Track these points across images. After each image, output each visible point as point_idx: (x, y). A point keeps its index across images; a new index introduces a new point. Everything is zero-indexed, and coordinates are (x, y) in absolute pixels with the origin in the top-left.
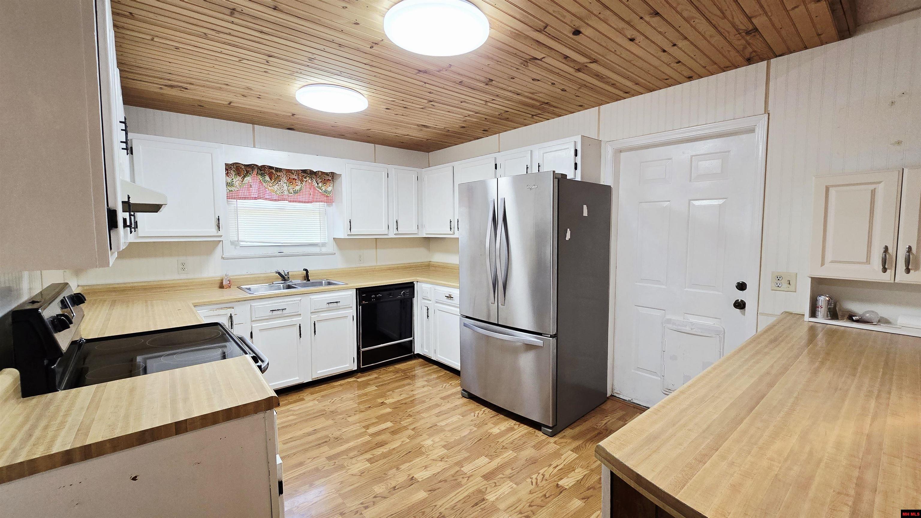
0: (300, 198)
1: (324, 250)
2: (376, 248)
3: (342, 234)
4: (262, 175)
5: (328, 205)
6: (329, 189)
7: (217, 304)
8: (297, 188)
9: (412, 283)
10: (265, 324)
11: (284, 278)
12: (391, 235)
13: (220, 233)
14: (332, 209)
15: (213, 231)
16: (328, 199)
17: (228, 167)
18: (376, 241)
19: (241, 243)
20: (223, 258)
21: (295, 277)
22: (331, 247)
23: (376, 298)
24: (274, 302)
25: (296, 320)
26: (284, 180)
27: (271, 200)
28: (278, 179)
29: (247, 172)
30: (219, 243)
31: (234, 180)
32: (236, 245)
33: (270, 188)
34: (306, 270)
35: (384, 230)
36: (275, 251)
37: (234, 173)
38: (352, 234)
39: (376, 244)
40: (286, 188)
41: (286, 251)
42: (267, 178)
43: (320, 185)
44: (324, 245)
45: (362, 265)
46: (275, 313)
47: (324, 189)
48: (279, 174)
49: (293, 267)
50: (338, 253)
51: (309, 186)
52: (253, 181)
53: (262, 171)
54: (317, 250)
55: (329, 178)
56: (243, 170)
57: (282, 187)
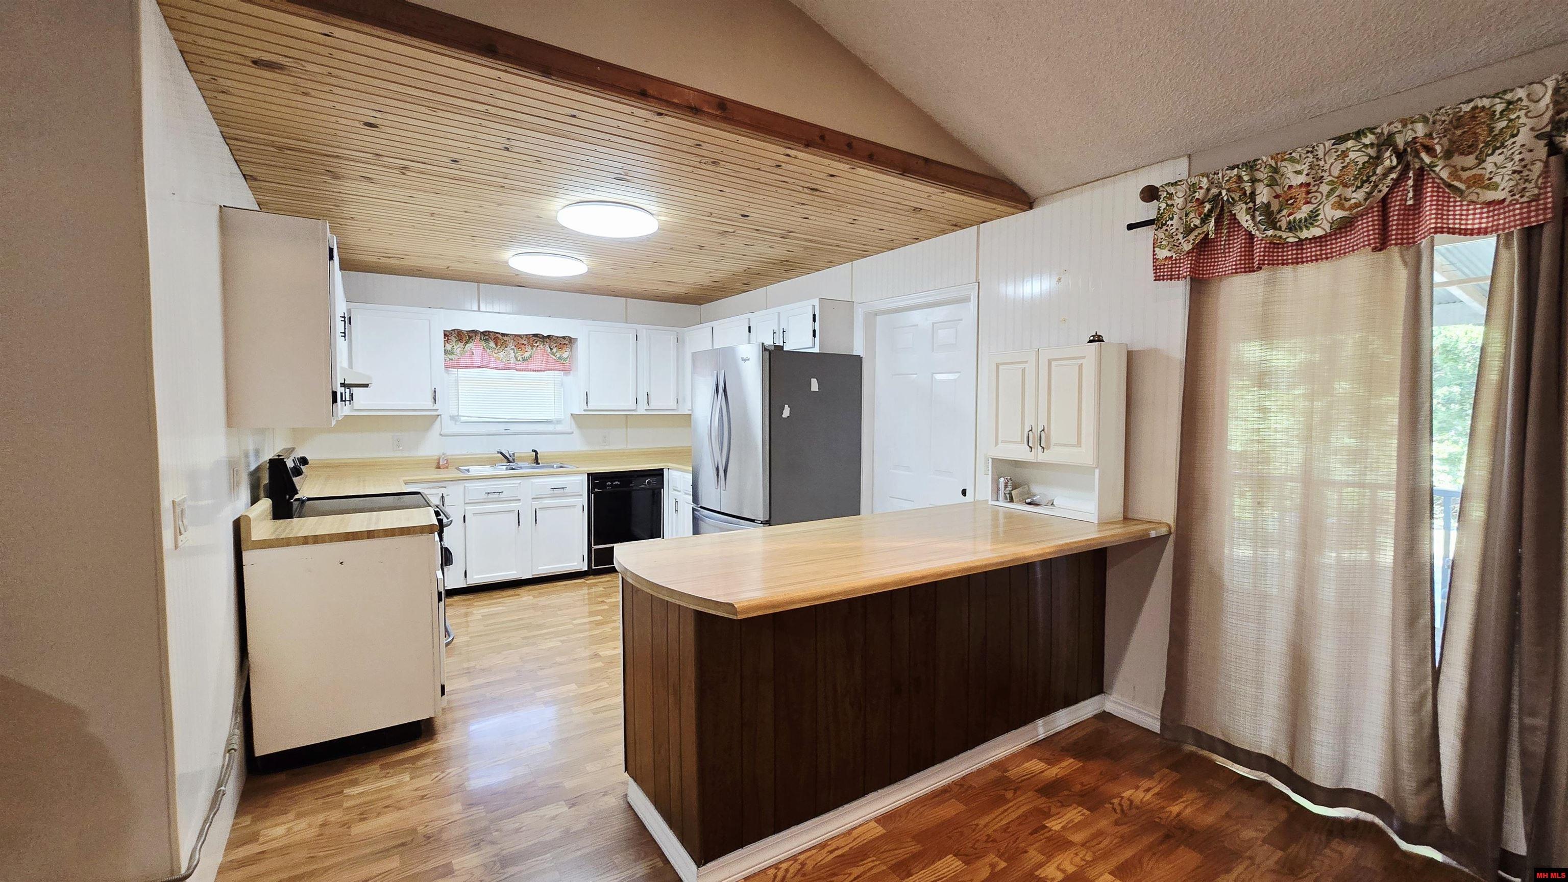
0: (531, 367)
1: (559, 428)
2: (627, 428)
3: (578, 408)
4: (485, 340)
5: (564, 374)
6: (565, 355)
7: (431, 482)
8: (527, 355)
9: (662, 470)
10: (479, 508)
11: (508, 459)
12: (642, 410)
13: (436, 407)
14: (569, 379)
15: (429, 404)
16: (566, 368)
17: (447, 335)
18: (627, 418)
19: (462, 418)
20: (441, 435)
21: (522, 459)
22: (568, 425)
23: (612, 485)
24: (489, 483)
25: (514, 505)
26: (511, 346)
27: (496, 368)
28: (504, 345)
29: (470, 338)
30: (438, 418)
31: (455, 347)
32: (456, 421)
33: (495, 355)
34: (535, 451)
35: (631, 404)
36: (501, 428)
37: (454, 340)
38: (589, 408)
39: (627, 423)
40: (512, 355)
41: (514, 428)
42: (492, 344)
43: (554, 350)
44: (559, 422)
45: (607, 448)
46: (490, 496)
47: (558, 356)
48: (505, 338)
49: (521, 447)
50: (577, 432)
51: (540, 351)
52: (475, 348)
53: (487, 335)
54: (550, 428)
55: (566, 342)
56: (471, 335)
57: (509, 354)
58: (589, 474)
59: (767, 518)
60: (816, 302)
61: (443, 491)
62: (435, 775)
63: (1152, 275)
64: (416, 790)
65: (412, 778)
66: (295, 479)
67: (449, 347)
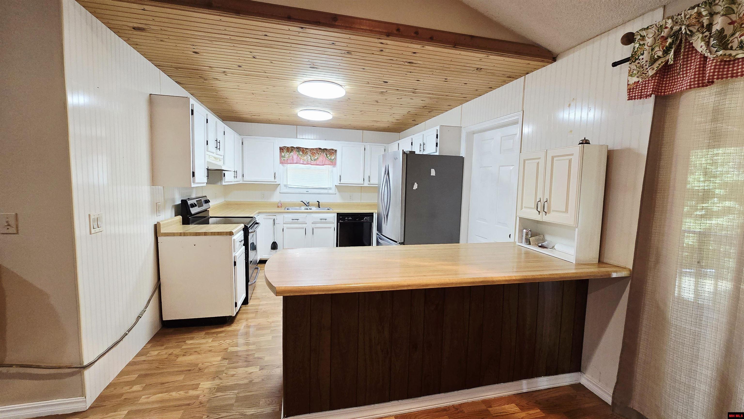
0: (318, 163)
1: (330, 191)
2: (361, 192)
3: (337, 183)
4: (298, 151)
5: (333, 167)
6: (333, 158)
7: (271, 213)
8: (316, 158)
9: (373, 213)
10: (289, 226)
11: (307, 204)
12: (366, 184)
13: (275, 181)
14: (335, 169)
15: (273, 179)
16: (333, 163)
17: (281, 149)
18: (361, 188)
19: (289, 186)
20: (280, 193)
21: (313, 205)
22: (334, 190)
23: (348, 219)
24: (292, 215)
25: (304, 226)
26: (309, 154)
27: (303, 164)
28: (306, 153)
29: (292, 150)
30: (279, 185)
31: (286, 154)
32: (287, 187)
33: (303, 158)
34: (318, 202)
35: (361, 181)
36: (304, 191)
37: (286, 151)
38: (341, 183)
39: (361, 190)
40: (310, 158)
41: (310, 191)
42: (301, 153)
43: (328, 156)
44: (330, 189)
45: (352, 201)
46: (294, 221)
47: (329, 158)
48: (307, 150)
49: (313, 200)
50: (337, 193)
51: (322, 157)
52: (294, 155)
53: (298, 149)
54: (325, 191)
55: (333, 152)
56: (290, 149)
57: (307, 157)
58: (338, 214)
59: (403, 241)
60: (438, 128)
61: (275, 217)
62: (221, 341)
64: (210, 347)
65: (212, 341)
66: (191, 209)
67: (283, 154)
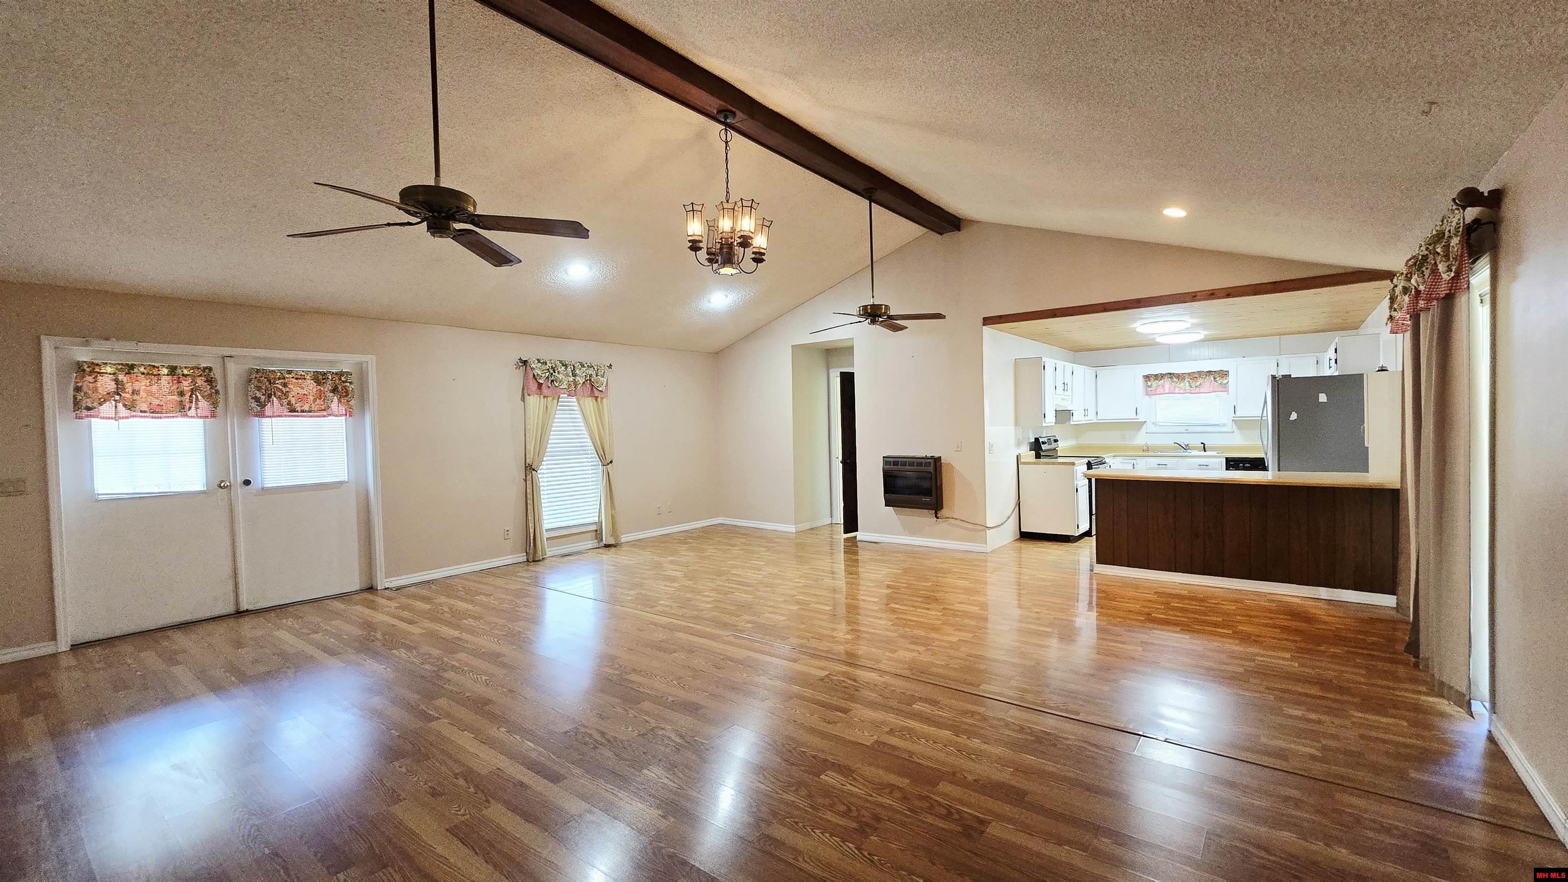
0: (1202, 390)
1: (1224, 429)
3: (1230, 416)
4: (1171, 378)
5: (1225, 394)
6: (1225, 381)
7: (1130, 456)
8: (1198, 383)
11: (1186, 448)
13: (1137, 417)
14: (1226, 397)
15: (1134, 416)
16: (1224, 389)
17: (1147, 378)
19: (1160, 424)
20: (1146, 432)
21: (1194, 447)
22: (1230, 427)
23: (1244, 466)
24: (1161, 459)
26: (1188, 379)
27: (1179, 393)
28: (1184, 379)
29: (1162, 377)
30: (1143, 425)
31: (1153, 383)
32: (1156, 425)
33: (1178, 386)
34: (1202, 443)
36: (1183, 429)
37: (1152, 379)
38: (1237, 416)
40: (1188, 385)
41: (1191, 429)
42: (1175, 379)
43: (1218, 379)
44: (1224, 425)
46: (1160, 466)
47: (1219, 383)
48: (1184, 375)
49: (1195, 441)
50: (1237, 431)
51: (1208, 382)
52: (1167, 384)
53: (1171, 375)
54: (1217, 429)
55: (1224, 374)
56: (1157, 377)
57: (1185, 384)
58: (1227, 458)
61: (1134, 461)
63: (1389, 332)
67: (1149, 383)
